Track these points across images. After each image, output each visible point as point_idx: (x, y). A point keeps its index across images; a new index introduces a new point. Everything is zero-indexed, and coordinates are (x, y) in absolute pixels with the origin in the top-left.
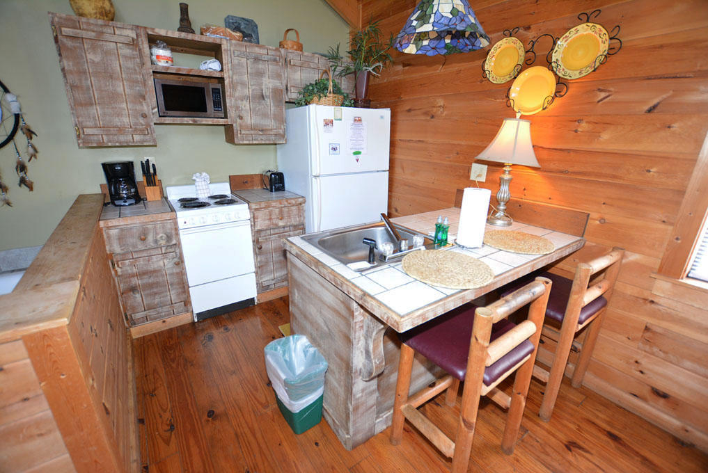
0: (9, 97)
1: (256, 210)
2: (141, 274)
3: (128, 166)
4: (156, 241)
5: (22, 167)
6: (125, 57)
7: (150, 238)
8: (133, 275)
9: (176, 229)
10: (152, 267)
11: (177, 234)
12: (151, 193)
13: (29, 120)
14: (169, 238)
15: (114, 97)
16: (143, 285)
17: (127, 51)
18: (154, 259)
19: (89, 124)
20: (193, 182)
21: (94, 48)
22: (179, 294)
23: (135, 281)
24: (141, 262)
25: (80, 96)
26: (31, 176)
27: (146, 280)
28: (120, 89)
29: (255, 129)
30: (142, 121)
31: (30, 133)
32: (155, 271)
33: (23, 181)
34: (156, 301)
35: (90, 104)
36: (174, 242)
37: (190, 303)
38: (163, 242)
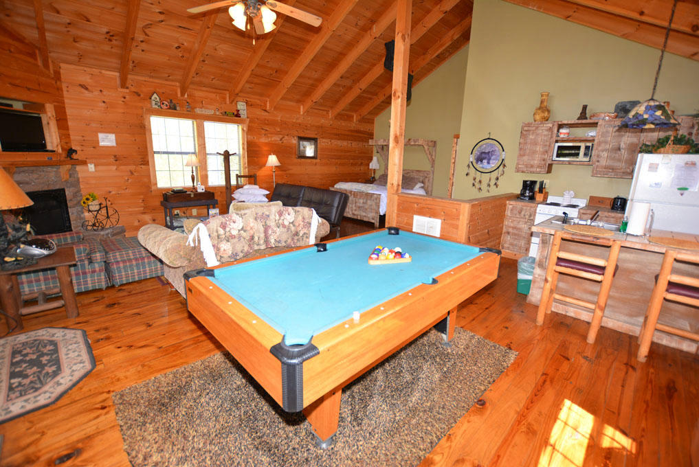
0: (503, 153)
1: (583, 214)
2: (514, 228)
3: (534, 183)
4: (524, 215)
5: (497, 179)
6: (544, 135)
7: (523, 213)
8: (510, 227)
9: (535, 212)
10: (518, 226)
11: (535, 215)
12: (539, 197)
13: (506, 162)
14: (530, 216)
15: (534, 152)
16: (513, 233)
17: (546, 133)
18: (521, 223)
19: (521, 163)
20: (562, 195)
21: (533, 134)
22: (525, 243)
23: (510, 230)
24: (515, 223)
25: (521, 153)
26: (499, 183)
27: (515, 231)
28: (538, 149)
29: (607, 168)
30: (543, 162)
31: (504, 166)
32: (520, 229)
33: (496, 184)
34: (515, 242)
35: (524, 155)
36: (532, 218)
37: (529, 251)
38: (527, 217)
